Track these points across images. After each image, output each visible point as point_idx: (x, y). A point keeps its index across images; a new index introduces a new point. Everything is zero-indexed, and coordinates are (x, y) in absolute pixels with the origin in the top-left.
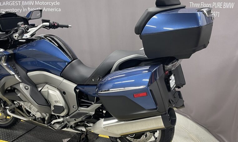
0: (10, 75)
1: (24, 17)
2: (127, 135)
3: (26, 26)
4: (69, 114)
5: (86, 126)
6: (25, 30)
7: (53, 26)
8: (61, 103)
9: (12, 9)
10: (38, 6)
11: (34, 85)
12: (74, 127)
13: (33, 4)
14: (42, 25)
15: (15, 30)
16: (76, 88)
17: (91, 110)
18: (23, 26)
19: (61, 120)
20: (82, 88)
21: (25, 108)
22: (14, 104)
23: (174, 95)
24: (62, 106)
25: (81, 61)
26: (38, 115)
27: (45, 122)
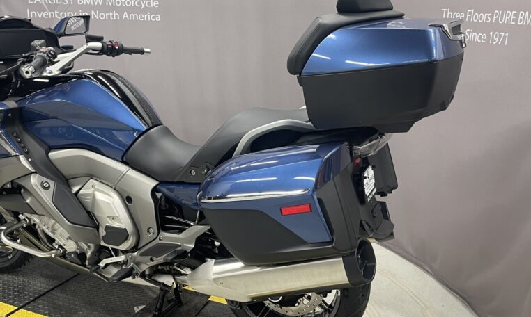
0: (8, 155)
1: (49, 31)
3: (51, 48)
4: (139, 247)
5: (175, 274)
6: (48, 59)
7: (111, 50)
8: (124, 222)
9: (54, 12)
11: (62, 180)
12: (150, 276)
13: (100, 4)
14: (85, 47)
15: (25, 57)
16: (154, 190)
17: (186, 239)
18: (44, 49)
19: (121, 258)
20: (169, 189)
21: (43, 230)
22: (19, 220)
24: (123, 227)
25: (169, 130)
26: (71, 247)
27: (85, 262)
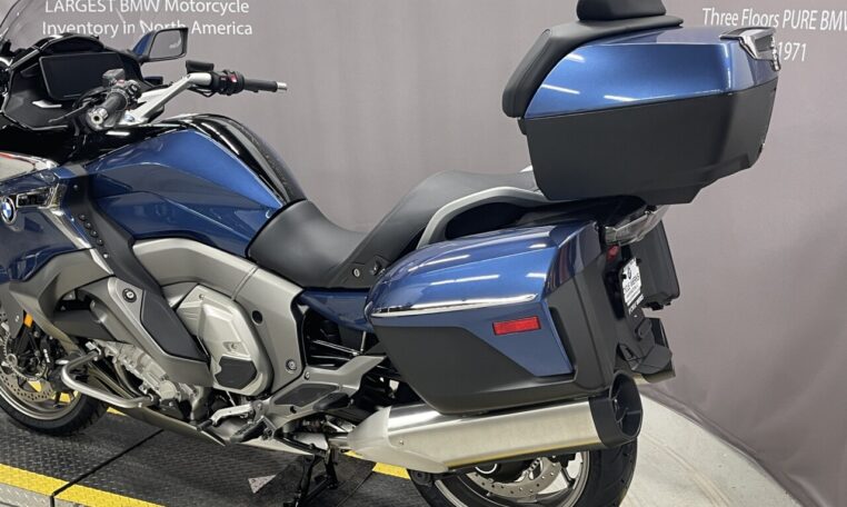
0: (73, 249)
1: (127, 52)
2: (470, 467)
3: (132, 81)
4: (273, 390)
5: (329, 434)
6: (127, 97)
7: (225, 85)
8: (247, 351)
9: (85, 25)
10: (176, 15)
11: (154, 286)
12: (290, 436)
13: (156, 10)
14: (185, 80)
15: (93, 96)
16: (297, 301)
17: (347, 377)
18: (122, 83)
19: (245, 408)
20: (319, 299)
21: (123, 367)
22: (87, 350)
23: (636, 331)
24: (249, 359)
25: (317, 209)
26: (167, 391)
27: (189, 415)
